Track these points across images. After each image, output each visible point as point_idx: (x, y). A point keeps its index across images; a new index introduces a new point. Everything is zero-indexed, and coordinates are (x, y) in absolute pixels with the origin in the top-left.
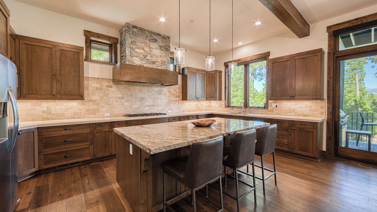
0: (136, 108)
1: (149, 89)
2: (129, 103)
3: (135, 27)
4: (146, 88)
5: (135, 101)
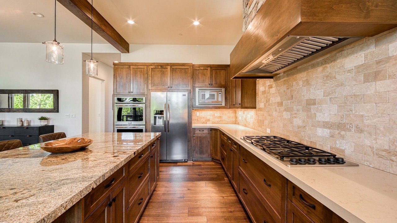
2: (288, 113)
5: (298, 110)
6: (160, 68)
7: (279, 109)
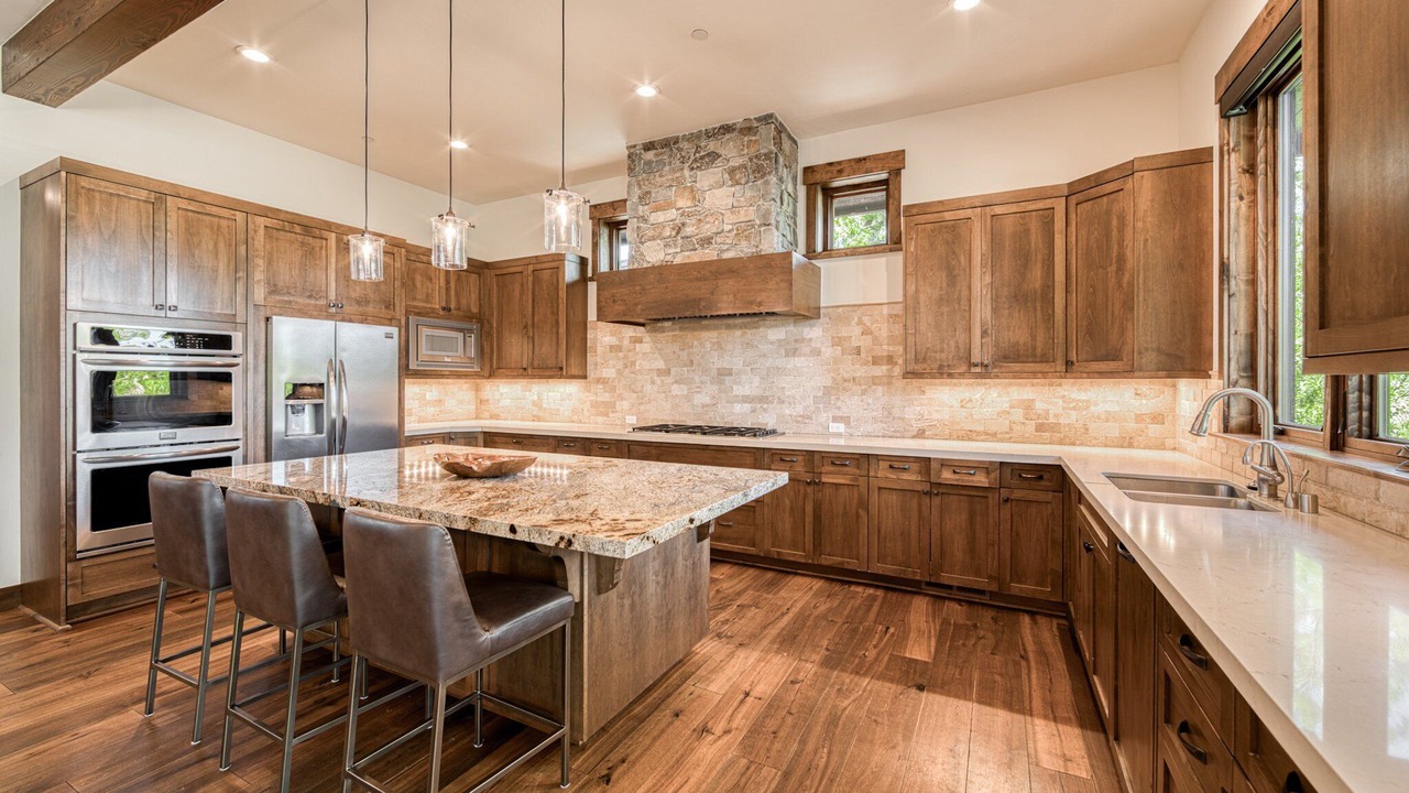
0: (703, 406)
1: (749, 335)
2: (682, 386)
3: (649, 147)
4: (738, 333)
5: (702, 383)
6: (298, 231)
7: (662, 381)
